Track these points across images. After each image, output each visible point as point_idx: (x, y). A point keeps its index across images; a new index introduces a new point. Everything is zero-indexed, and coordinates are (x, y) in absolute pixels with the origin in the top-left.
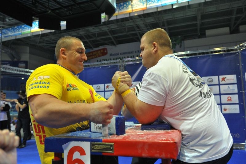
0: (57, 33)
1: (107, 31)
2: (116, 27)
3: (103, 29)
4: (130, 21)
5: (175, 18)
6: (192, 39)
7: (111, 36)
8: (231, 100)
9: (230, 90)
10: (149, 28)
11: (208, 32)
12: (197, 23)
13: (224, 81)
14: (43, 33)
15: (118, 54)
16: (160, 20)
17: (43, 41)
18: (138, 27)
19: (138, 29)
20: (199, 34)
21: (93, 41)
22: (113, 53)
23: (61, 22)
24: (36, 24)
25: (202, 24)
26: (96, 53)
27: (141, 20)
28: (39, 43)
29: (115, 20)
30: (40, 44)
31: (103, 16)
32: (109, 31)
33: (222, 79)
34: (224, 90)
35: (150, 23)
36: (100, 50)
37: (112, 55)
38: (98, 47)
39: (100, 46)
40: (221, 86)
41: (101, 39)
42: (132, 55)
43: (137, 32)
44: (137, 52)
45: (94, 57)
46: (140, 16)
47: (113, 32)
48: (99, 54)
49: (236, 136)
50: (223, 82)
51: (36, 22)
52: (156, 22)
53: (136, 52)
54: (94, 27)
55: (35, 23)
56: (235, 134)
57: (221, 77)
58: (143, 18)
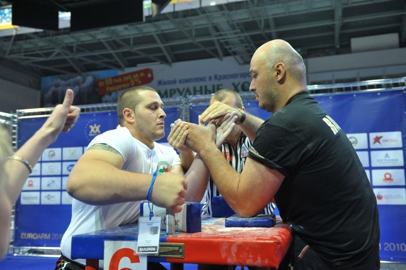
0: (49, 36)
1: (154, 34)
2: (172, 26)
3: (145, 30)
4: (201, 15)
5: (290, 12)
6: (324, 56)
7: (161, 45)
8: (390, 179)
9: (390, 160)
10: (239, 31)
11: (356, 43)
12: (334, 25)
13: (379, 142)
14: (19, 33)
15: (175, 82)
16: (260, 17)
17: (19, 50)
18: (216, 29)
19: (217, 34)
20: (338, 46)
21: (125, 54)
22: (166, 79)
23: (60, 13)
24: (5, 15)
25: (344, 26)
26: (130, 77)
27: (223, 14)
28: (10, 54)
29: (169, 13)
30: (13, 56)
31: (148, 4)
32: (158, 35)
33: (375, 139)
34: (378, 161)
35: (240, 22)
36: (138, 72)
37: (163, 83)
38: (135, 66)
39: (138, 65)
40: (372, 153)
41: (141, 50)
42: (203, 84)
43: (215, 39)
44: (213, 78)
45: (125, 86)
46: (220, 7)
47: (165, 37)
48: (137, 80)
49: (400, 248)
50: (377, 145)
51: (4, 9)
52: (251, 19)
53: (210, 78)
54: (126, 26)
55: (2, 11)
56: (398, 245)
57: (373, 135)
58: (226, 12)
